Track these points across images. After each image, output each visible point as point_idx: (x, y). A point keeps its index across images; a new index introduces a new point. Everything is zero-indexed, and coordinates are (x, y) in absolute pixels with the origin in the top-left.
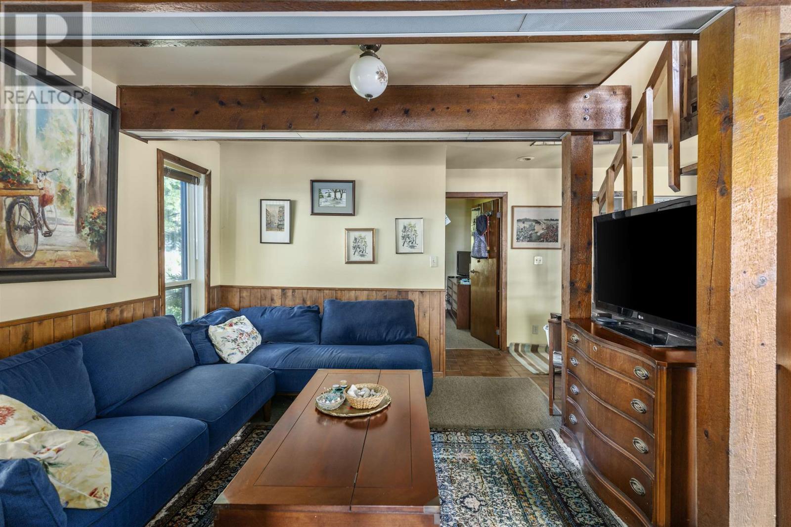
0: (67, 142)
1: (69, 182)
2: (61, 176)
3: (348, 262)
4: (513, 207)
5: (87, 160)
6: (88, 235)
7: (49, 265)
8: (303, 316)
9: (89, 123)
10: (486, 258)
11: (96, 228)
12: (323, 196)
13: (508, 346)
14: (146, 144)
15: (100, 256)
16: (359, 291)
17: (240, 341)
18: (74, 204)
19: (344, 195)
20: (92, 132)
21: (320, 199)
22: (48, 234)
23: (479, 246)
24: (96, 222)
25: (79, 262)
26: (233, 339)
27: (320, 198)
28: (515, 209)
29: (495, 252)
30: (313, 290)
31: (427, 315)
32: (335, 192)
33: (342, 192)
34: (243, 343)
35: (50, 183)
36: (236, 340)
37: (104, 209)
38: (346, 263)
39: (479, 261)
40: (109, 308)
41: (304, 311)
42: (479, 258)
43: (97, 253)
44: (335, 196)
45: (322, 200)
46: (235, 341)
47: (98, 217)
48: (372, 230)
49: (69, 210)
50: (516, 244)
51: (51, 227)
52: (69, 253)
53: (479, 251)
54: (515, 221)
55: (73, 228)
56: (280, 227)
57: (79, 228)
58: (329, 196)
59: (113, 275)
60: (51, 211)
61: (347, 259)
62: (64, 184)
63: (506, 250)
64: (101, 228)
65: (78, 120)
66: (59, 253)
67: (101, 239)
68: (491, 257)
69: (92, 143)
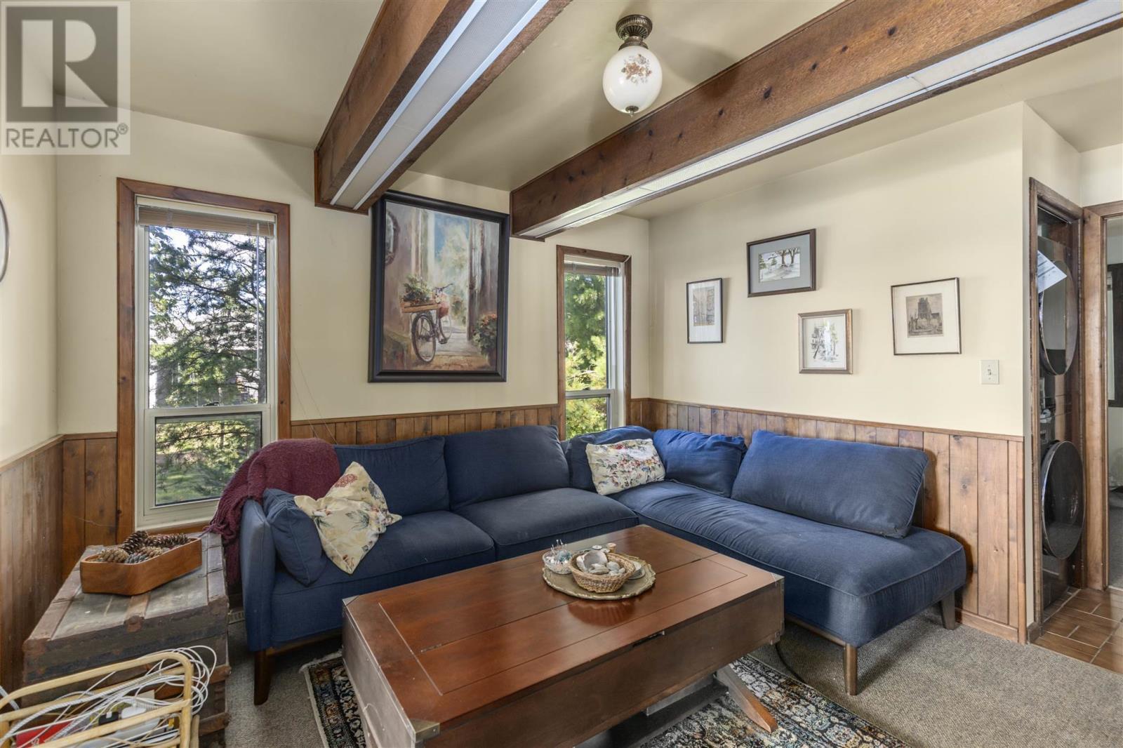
0: (460, 258)
1: (462, 294)
2: (454, 290)
3: (805, 371)
5: (478, 271)
6: (479, 341)
7: (444, 369)
8: (716, 450)
9: (480, 236)
11: (487, 334)
12: (764, 265)
14: (543, 243)
15: (491, 361)
16: (824, 423)
17: (619, 468)
18: (466, 313)
19: (797, 257)
20: (483, 244)
21: (761, 271)
22: (444, 341)
24: (487, 328)
25: (470, 366)
26: (611, 464)
27: (760, 268)
30: (752, 413)
31: (972, 489)
32: (783, 255)
33: (792, 253)
34: (624, 472)
35: (446, 297)
36: (615, 466)
37: (495, 316)
38: (800, 373)
40: (499, 412)
41: (718, 442)
43: (487, 358)
44: (783, 262)
45: (763, 271)
46: (612, 467)
47: (489, 324)
48: (845, 312)
49: (462, 319)
51: (447, 335)
52: (461, 358)
55: (465, 335)
56: (709, 320)
57: (471, 335)
58: (774, 263)
59: (504, 380)
60: (446, 321)
61: (801, 366)
62: (457, 297)
64: (491, 333)
65: (469, 236)
66: (453, 358)
67: (492, 345)
69: (483, 255)
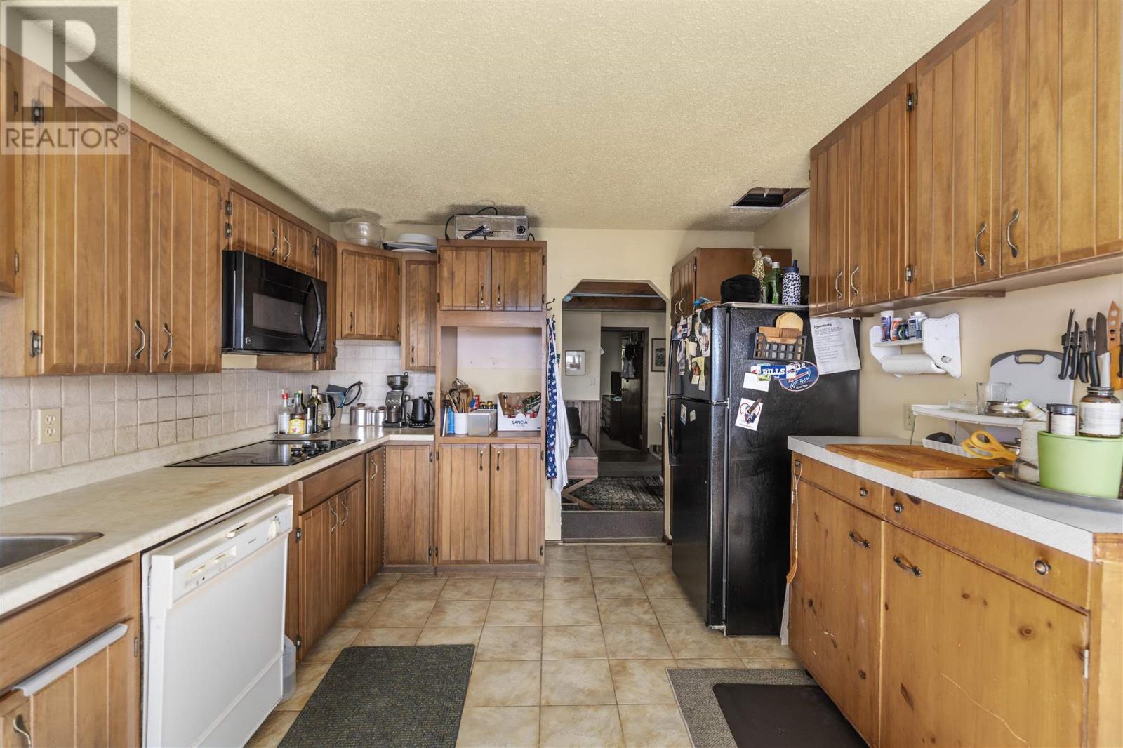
4: (653, 339)
10: (633, 378)
13: (648, 447)
23: (628, 369)
28: (654, 341)
29: (640, 373)
31: (588, 418)
39: (627, 381)
42: (628, 379)
50: (655, 368)
53: (627, 373)
54: (654, 351)
63: (647, 373)
68: (636, 378)
